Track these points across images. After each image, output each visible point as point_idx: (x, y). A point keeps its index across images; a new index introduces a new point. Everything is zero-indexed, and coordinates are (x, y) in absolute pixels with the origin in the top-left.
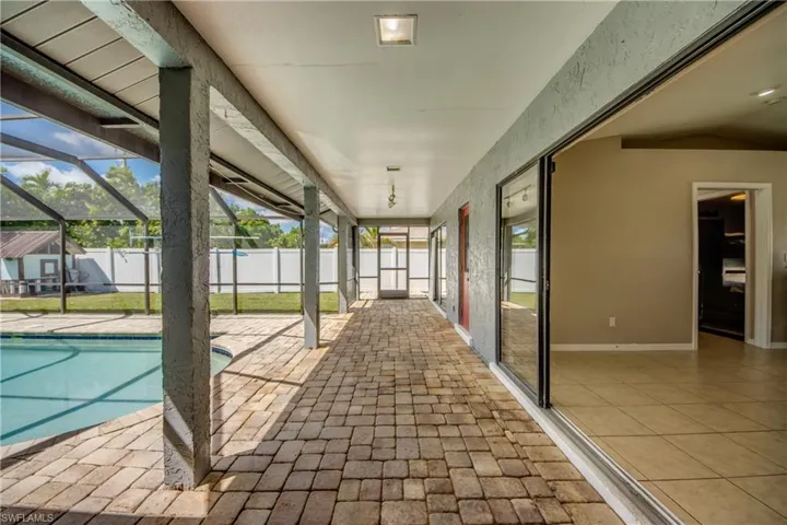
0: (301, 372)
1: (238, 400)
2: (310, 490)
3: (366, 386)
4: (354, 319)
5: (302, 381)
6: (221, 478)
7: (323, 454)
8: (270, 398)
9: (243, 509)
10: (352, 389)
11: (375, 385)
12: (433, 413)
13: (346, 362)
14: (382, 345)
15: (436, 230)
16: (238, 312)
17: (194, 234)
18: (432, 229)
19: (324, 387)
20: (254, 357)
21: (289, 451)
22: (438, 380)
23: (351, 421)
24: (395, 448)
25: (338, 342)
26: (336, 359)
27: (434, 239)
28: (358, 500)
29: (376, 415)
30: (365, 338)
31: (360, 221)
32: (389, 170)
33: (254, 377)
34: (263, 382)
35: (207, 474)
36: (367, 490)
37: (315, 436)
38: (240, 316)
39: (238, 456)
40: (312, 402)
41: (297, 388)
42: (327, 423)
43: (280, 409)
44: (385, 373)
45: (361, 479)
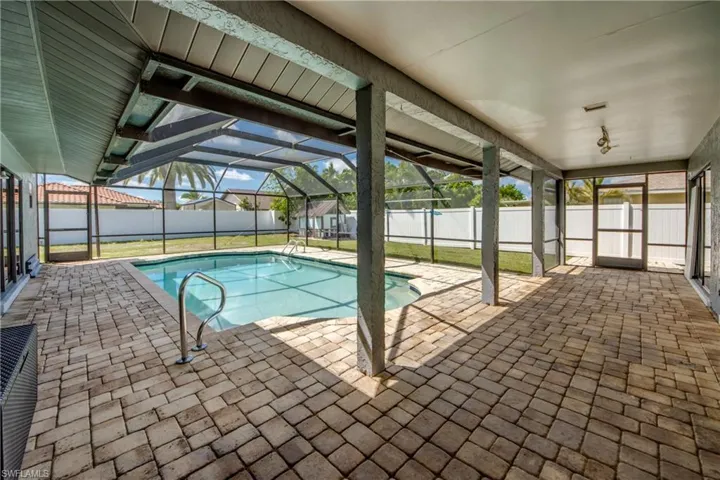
0: (472, 322)
1: (415, 329)
2: (448, 419)
3: (539, 356)
4: (552, 284)
5: (470, 330)
6: (389, 378)
7: (469, 397)
8: (438, 335)
9: (396, 406)
10: (520, 353)
11: (550, 359)
12: (623, 413)
13: (523, 326)
14: (576, 319)
15: (697, 176)
16: (435, 261)
17: (373, 200)
18: (692, 174)
19: (490, 342)
20: (435, 300)
21: (442, 381)
22: (652, 382)
23: (507, 381)
24: (550, 427)
25: (521, 304)
26: (514, 320)
27: (694, 190)
28: (488, 450)
29: (538, 387)
30: (557, 306)
31: (567, 174)
32: (587, 110)
33: (431, 315)
34: (437, 321)
35: (381, 371)
36: (500, 448)
37: (467, 380)
38: (435, 265)
39: (404, 368)
40: (474, 350)
41: (463, 335)
42: (481, 374)
43: (445, 346)
44: (569, 350)
45: (498, 436)
